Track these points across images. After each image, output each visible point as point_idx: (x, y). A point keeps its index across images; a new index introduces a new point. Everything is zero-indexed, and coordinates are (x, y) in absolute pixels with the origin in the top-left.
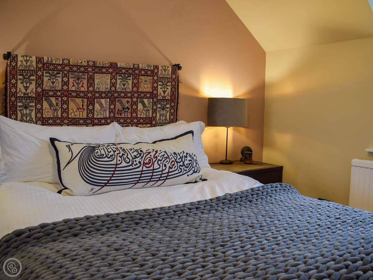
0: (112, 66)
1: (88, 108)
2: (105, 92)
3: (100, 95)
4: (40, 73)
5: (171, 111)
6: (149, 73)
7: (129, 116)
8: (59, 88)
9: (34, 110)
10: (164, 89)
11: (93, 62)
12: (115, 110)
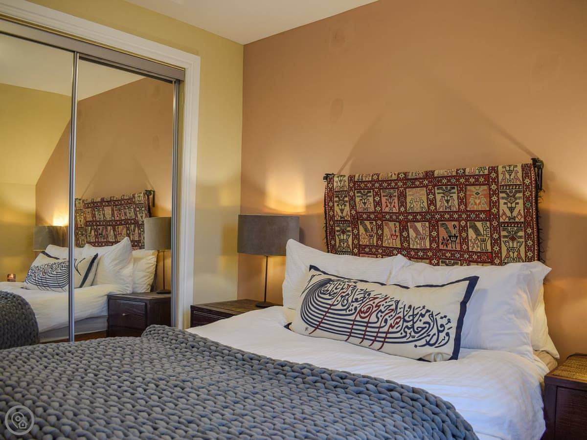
0: (428, 175)
1: (401, 235)
2: (420, 213)
3: (415, 217)
4: (351, 194)
5: (528, 243)
6: (482, 180)
7: (458, 249)
8: (372, 209)
9: (351, 236)
10: (511, 204)
11: (404, 174)
12: (438, 238)
